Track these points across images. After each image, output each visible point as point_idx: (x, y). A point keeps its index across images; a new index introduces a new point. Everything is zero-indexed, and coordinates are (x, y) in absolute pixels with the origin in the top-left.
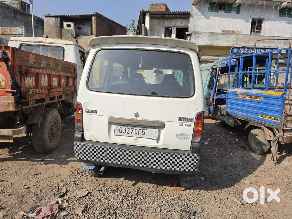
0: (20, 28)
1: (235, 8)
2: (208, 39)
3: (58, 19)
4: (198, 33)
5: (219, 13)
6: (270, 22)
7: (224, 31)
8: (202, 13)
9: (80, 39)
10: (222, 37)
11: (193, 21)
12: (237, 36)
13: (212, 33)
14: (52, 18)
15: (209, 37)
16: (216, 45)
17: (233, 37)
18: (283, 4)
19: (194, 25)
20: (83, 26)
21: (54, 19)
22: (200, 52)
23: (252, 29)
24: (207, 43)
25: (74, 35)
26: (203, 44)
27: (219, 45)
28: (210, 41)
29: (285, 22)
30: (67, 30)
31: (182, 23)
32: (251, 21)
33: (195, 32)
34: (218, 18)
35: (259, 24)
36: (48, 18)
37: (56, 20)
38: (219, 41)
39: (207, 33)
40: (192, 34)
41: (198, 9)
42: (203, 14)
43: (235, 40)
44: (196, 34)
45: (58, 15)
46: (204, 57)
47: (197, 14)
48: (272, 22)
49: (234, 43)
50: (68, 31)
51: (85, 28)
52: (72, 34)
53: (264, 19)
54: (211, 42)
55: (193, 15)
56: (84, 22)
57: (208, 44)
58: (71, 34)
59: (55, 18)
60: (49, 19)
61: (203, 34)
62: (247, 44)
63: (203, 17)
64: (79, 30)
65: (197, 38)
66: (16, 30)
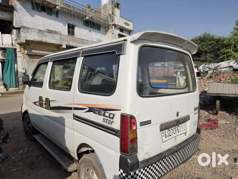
1: (54, 12)
2: (37, 35)
4: (28, 28)
5: (42, 13)
6: (79, 28)
7: (48, 30)
8: (26, 9)
10: (49, 35)
11: (18, 16)
12: (60, 36)
13: (40, 30)
15: (38, 33)
16: (45, 42)
17: (58, 36)
18: (87, 17)
19: (20, 20)
22: (29, 46)
23: (69, 32)
24: (36, 38)
26: (33, 39)
27: (48, 41)
28: (39, 37)
29: (88, 30)
31: (3, 15)
32: (67, 25)
33: (24, 27)
34: (42, 18)
35: (73, 29)
38: (47, 38)
39: (36, 30)
40: (21, 28)
41: (22, 6)
42: (27, 11)
43: (59, 39)
44: (25, 29)
46: (35, 52)
47: (21, 9)
48: (81, 29)
49: (59, 41)
53: (75, 25)
54: (41, 38)
55: (18, 10)
57: (38, 39)
61: (33, 30)
62: (68, 43)
63: (27, 13)
65: (26, 33)
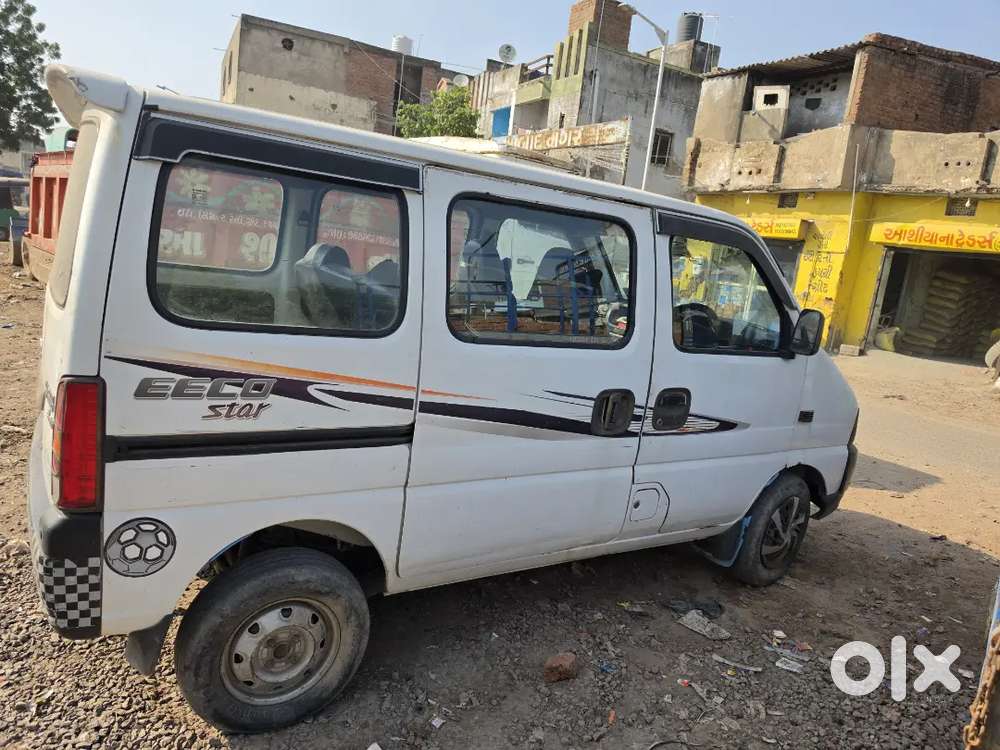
0: (623, 123)
3: (740, 82)
9: (794, 142)
14: (725, 78)
20: (829, 93)
21: (728, 81)
25: (780, 131)
30: (762, 114)
36: (715, 80)
37: (734, 83)
45: (742, 66)
50: (764, 120)
51: (834, 100)
52: (773, 127)
56: (835, 80)
58: (769, 128)
59: (733, 78)
60: (715, 84)
64: (812, 109)
66: (612, 130)
